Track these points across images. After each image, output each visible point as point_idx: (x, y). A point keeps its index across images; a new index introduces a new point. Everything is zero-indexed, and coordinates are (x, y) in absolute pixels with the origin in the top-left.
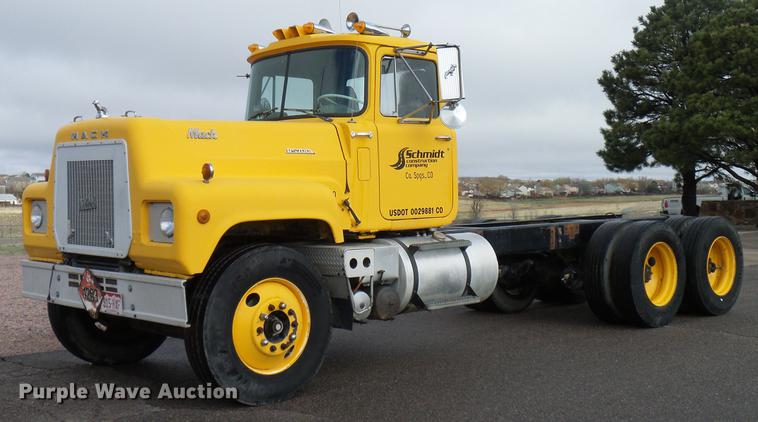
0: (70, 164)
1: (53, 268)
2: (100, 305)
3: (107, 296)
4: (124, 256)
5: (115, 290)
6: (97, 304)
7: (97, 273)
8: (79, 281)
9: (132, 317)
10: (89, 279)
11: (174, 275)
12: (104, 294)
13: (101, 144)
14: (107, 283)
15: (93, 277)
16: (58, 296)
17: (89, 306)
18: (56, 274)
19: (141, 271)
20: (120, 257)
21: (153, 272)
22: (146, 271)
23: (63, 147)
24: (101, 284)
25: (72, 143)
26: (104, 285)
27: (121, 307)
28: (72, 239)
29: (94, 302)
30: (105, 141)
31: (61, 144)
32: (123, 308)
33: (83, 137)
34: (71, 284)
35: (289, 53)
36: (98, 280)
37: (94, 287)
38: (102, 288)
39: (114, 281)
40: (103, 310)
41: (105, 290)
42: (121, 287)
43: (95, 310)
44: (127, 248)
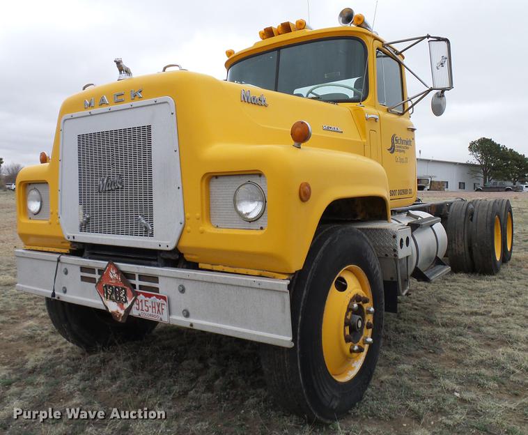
0: (81, 138)
1: (59, 261)
2: (130, 307)
3: (141, 297)
4: (171, 247)
5: (157, 290)
6: (126, 306)
7: (125, 267)
8: (97, 276)
9: (188, 326)
10: (113, 275)
11: (256, 273)
12: (137, 294)
13: (132, 108)
14: (140, 280)
15: (119, 272)
16: (65, 292)
17: (113, 307)
18: (61, 268)
19: (194, 266)
20: (163, 248)
21: (215, 268)
22: (201, 265)
23: (72, 118)
24: (132, 282)
25: (86, 112)
26: (137, 282)
27: (165, 312)
28: (85, 226)
29: (120, 302)
30: (136, 103)
31: (68, 116)
32: (170, 314)
33: (102, 103)
34: (83, 279)
35: (278, 49)
36: (127, 276)
37: (121, 286)
38: (134, 286)
39: (155, 279)
40: (134, 312)
41: (137, 289)
42: (165, 287)
43: (122, 312)
44: (176, 237)
